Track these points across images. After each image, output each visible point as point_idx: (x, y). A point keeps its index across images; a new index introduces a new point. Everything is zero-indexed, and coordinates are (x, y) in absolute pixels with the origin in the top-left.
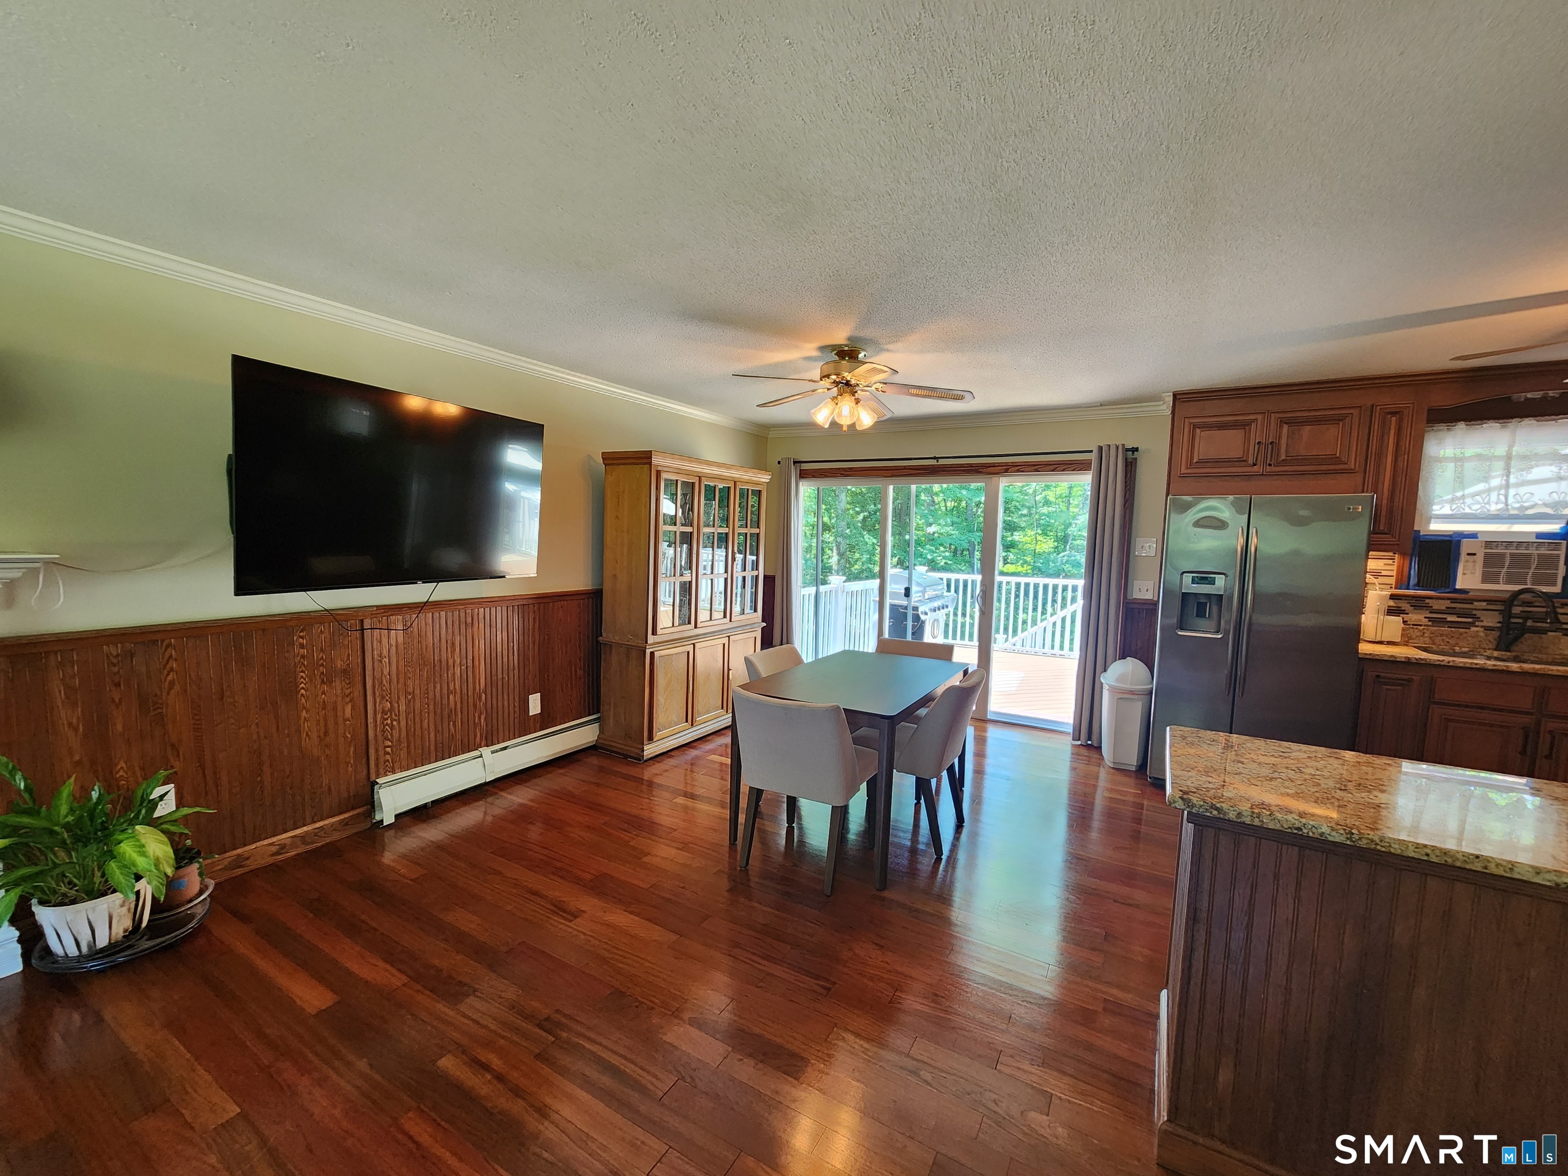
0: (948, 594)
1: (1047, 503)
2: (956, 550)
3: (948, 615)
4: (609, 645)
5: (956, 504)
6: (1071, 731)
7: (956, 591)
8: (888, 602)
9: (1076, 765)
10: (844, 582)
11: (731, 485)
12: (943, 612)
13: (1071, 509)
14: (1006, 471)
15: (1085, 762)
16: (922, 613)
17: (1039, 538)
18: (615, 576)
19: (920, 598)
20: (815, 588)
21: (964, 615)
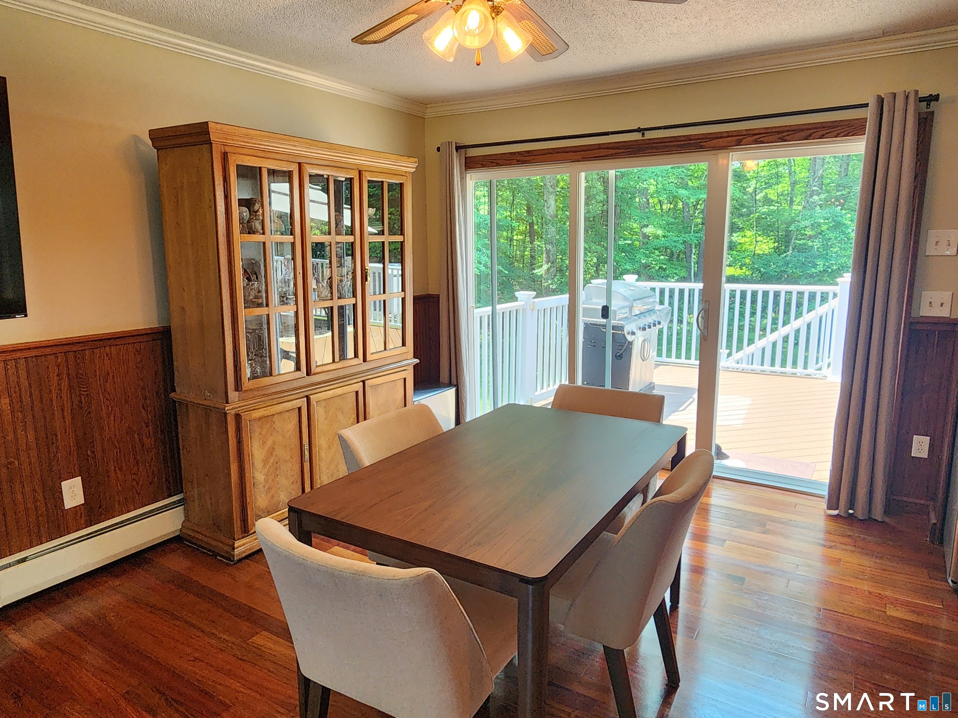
0: (661, 307)
1: (767, 201)
2: (672, 254)
3: (661, 332)
4: (186, 405)
5: (672, 206)
6: (825, 493)
7: (671, 304)
8: (581, 321)
9: (837, 553)
10: (533, 298)
11: (354, 175)
12: (655, 331)
13: (794, 207)
14: (739, 143)
15: (850, 548)
16: (628, 333)
17: (759, 239)
18: (183, 309)
19: (625, 315)
20: (490, 308)
21: (680, 321)
